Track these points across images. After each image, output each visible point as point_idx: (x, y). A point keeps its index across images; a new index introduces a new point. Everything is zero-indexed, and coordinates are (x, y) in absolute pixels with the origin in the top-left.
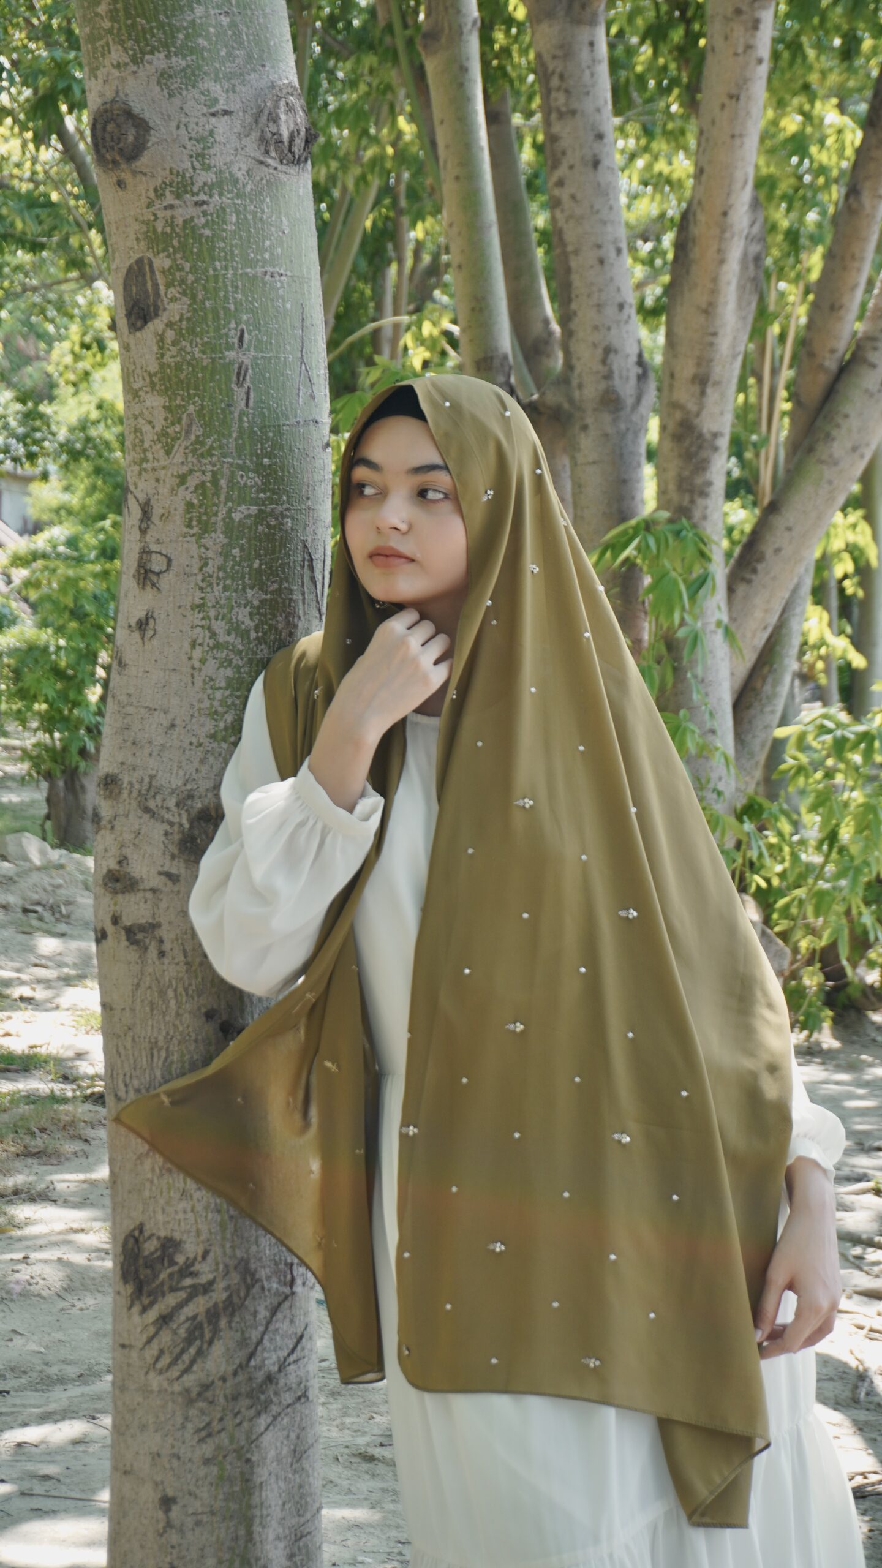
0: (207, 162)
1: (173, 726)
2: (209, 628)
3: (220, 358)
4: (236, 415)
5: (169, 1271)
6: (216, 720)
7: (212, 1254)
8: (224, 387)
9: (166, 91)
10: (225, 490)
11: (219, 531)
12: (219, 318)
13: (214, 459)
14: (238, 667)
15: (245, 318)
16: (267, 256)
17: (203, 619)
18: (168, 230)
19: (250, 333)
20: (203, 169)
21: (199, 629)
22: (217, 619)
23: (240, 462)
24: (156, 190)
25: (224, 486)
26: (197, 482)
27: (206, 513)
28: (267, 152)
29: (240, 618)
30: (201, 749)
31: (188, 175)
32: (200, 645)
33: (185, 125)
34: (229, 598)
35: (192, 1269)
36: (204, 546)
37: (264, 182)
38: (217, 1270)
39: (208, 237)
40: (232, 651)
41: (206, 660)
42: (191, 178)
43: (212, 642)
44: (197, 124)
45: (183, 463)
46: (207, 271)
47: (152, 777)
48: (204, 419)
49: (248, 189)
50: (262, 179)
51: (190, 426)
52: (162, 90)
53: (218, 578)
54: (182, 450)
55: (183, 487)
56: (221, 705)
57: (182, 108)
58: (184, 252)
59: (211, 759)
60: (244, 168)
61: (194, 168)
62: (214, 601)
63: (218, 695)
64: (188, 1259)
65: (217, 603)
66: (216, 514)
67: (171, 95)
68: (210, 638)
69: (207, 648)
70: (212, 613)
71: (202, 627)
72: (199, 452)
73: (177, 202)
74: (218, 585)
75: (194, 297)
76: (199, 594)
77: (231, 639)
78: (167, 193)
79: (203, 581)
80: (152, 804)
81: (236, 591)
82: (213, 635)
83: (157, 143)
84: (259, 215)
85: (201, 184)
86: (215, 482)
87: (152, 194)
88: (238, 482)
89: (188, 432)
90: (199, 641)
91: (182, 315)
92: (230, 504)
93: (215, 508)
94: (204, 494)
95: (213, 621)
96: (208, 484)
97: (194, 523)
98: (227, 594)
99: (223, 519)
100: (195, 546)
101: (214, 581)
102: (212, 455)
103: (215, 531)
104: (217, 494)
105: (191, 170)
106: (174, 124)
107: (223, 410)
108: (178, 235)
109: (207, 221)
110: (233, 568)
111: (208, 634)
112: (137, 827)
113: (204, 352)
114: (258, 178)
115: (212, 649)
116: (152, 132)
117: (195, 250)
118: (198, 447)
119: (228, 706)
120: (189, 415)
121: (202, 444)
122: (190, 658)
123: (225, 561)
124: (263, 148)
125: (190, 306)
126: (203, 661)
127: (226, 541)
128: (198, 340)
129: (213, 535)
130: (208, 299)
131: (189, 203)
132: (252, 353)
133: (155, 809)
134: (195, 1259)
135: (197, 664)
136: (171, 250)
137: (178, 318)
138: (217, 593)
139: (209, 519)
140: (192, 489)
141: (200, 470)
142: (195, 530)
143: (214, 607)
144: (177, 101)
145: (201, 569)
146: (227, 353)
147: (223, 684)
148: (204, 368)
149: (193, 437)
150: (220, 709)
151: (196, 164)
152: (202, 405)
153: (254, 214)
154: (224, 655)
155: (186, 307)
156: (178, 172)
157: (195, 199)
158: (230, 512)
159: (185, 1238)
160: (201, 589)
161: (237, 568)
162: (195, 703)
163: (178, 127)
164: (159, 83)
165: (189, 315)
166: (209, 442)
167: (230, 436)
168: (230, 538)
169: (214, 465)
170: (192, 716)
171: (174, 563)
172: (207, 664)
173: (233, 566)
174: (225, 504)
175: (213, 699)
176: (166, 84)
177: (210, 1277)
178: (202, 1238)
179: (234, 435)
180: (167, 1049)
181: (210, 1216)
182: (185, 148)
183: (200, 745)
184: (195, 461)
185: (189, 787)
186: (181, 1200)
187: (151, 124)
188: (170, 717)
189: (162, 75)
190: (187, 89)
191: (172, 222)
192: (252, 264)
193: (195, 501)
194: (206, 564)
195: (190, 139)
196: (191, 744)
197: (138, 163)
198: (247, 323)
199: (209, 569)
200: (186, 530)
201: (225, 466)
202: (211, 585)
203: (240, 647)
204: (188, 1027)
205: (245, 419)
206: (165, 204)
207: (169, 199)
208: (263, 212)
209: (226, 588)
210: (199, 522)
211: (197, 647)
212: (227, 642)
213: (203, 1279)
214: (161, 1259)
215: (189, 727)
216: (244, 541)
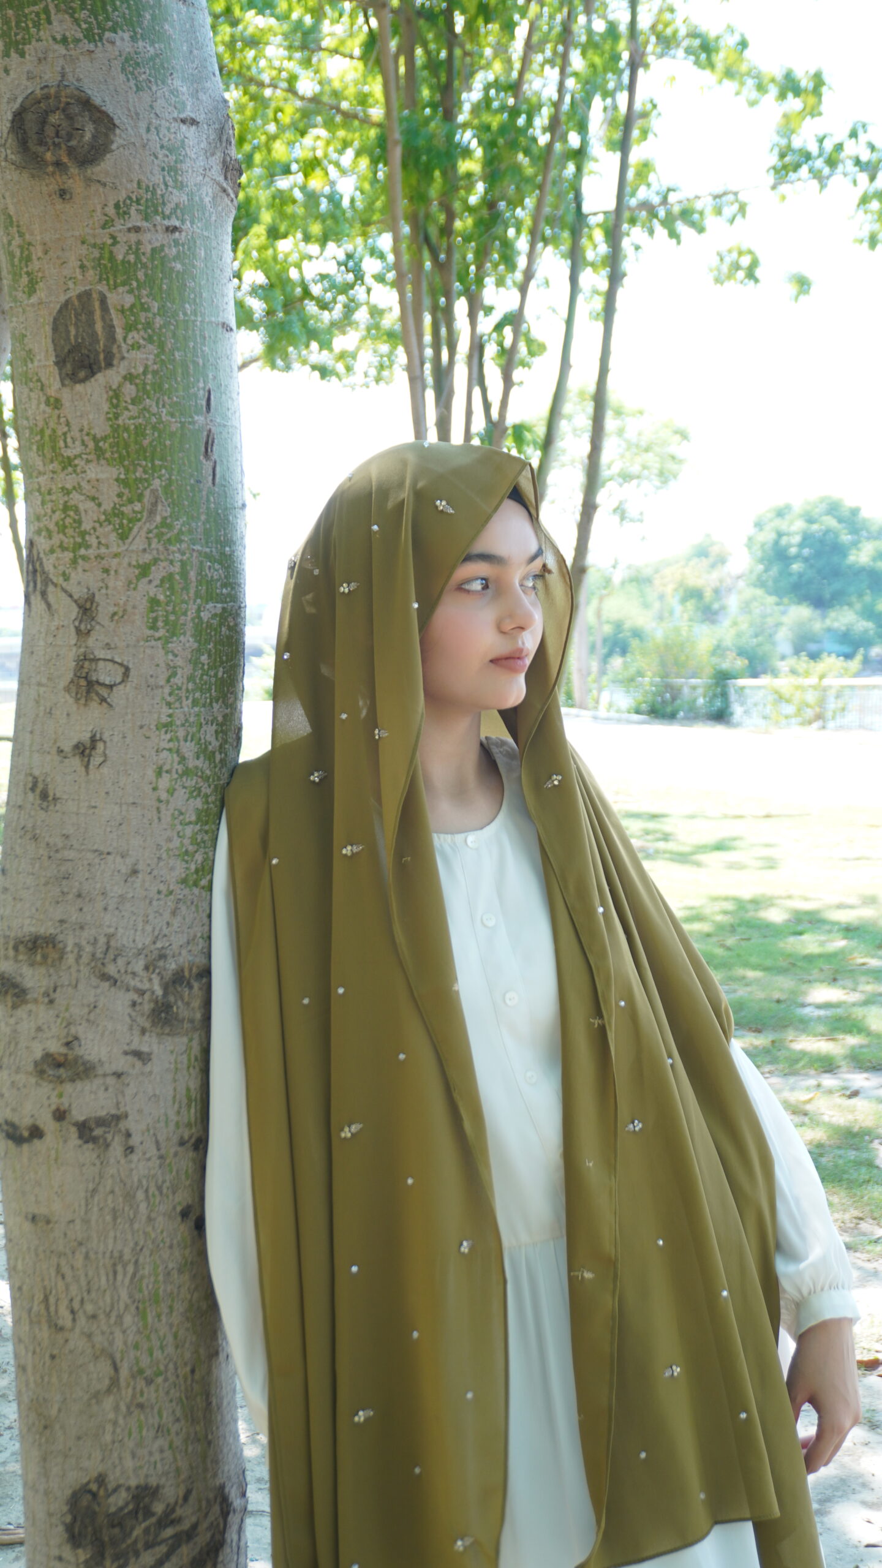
0: (180, 179)
1: (135, 872)
2: (178, 752)
3: (190, 423)
4: (204, 493)
5: (143, 1525)
6: (187, 862)
7: (194, 1493)
8: (193, 459)
9: (132, 83)
10: (194, 585)
11: (188, 633)
12: (188, 374)
13: (184, 546)
14: (207, 796)
15: (211, 376)
17: (170, 740)
18: (132, 258)
20: (175, 187)
21: (165, 754)
22: (186, 741)
23: (208, 550)
24: (117, 206)
25: (194, 579)
26: (164, 574)
27: (174, 612)
28: (226, 179)
29: (208, 738)
30: (172, 897)
31: (159, 192)
32: (167, 772)
33: (156, 128)
34: (198, 715)
35: (173, 1516)
36: (172, 652)
37: (224, 214)
38: (200, 1509)
39: (178, 272)
40: (201, 777)
41: (175, 790)
42: (162, 196)
43: (180, 768)
44: (169, 129)
45: (144, 550)
46: (178, 315)
47: (110, 937)
48: (172, 496)
49: (213, 219)
51: (155, 504)
52: (128, 80)
53: (187, 691)
54: (143, 533)
55: (145, 580)
56: (192, 844)
57: (151, 107)
58: (151, 288)
59: (183, 909)
60: (211, 193)
61: (166, 186)
62: (182, 717)
63: (189, 831)
64: (168, 1505)
65: (186, 720)
66: (185, 614)
67: (139, 89)
68: (179, 763)
69: (176, 776)
70: (181, 733)
71: (170, 750)
72: (165, 538)
73: (145, 224)
74: (187, 698)
75: (161, 346)
76: (166, 711)
77: (199, 763)
78: (133, 211)
79: (170, 694)
80: (111, 969)
81: (204, 706)
82: (183, 759)
83: (123, 146)
85: (173, 205)
86: (184, 574)
87: (111, 211)
88: (206, 575)
89: (152, 512)
90: (165, 768)
91: (146, 367)
92: (199, 601)
93: (184, 606)
94: (171, 588)
95: (182, 743)
96: (177, 577)
97: (160, 624)
98: (196, 709)
99: (193, 619)
100: (161, 652)
101: (183, 694)
102: (181, 541)
103: (184, 634)
104: (186, 588)
105: (163, 187)
106: (143, 125)
107: (192, 486)
108: (144, 266)
109: (179, 252)
110: (201, 679)
111: (176, 758)
112: (92, 999)
113: (172, 415)
114: (220, 209)
115: (181, 776)
116: (118, 131)
117: (165, 287)
118: (164, 530)
119: (198, 844)
120: (153, 492)
121: (170, 527)
122: (154, 789)
123: (194, 670)
124: (224, 173)
125: (157, 356)
126: (171, 792)
127: (196, 645)
128: (166, 398)
129: (182, 638)
130: (178, 350)
131: (159, 228)
132: (217, 419)
133: (117, 976)
134: (176, 1503)
135: (164, 796)
136: (135, 284)
137: (141, 370)
138: (186, 709)
139: (178, 619)
140: (157, 582)
141: (166, 560)
142: (161, 633)
143: (183, 725)
144: (146, 96)
145: (168, 681)
146: (196, 418)
147: (194, 818)
148: (172, 435)
149: (158, 519)
150: (191, 848)
151: (167, 178)
152: (170, 479)
154: (194, 782)
155: (152, 357)
156: (148, 187)
157: (166, 223)
158: (199, 610)
159: (163, 1481)
160: (169, 704)
161: (205, 677)
162: (163, 843)
163: (148, 130)
164: (123, 69)
165: (155, 367)
166: (177, 525)
167: (199, 518)
168: (199, 642)
169: (183, 554)
170: (159, 859)
171: (132, 673)
172: (176, 794)
173: (202, 675)
174: (195, 601)
175: (183, 837)
176: (132, 74)
177: (194, 1519)
178: (183, 1477)
179: (203, 517)
180: (136, 1262)
181: (190, 1449)
182: (157, 158)
183: (171, 893)
184: (161, 548)
185: (159, 945)
186: (156, 1437)
187: (117, 122)
188: (129, 861)
189: (127, 60)
190: (157, 85)
191: (138, 249)
192: (216, 312)
193: (162, 597)
194: (174, 674)
195: (162, 147)
196: (159, 892)
197: (97, 169)
198: (212, 383)
199: (178, 680)
200: (150, 632)
201: (195, 554)
202: (179, 699)
203: (208, 772)
204: (162, 1232)
205: (212, 499)
206: (130, 225)
207: (135, 220)
209: (195, 703)
210: (166, 622)
211: (164, 775)
212: (196, 767)
213: (186, 1525)
214: (135, 1513)
215: (155, 873)
216: (211, 646)
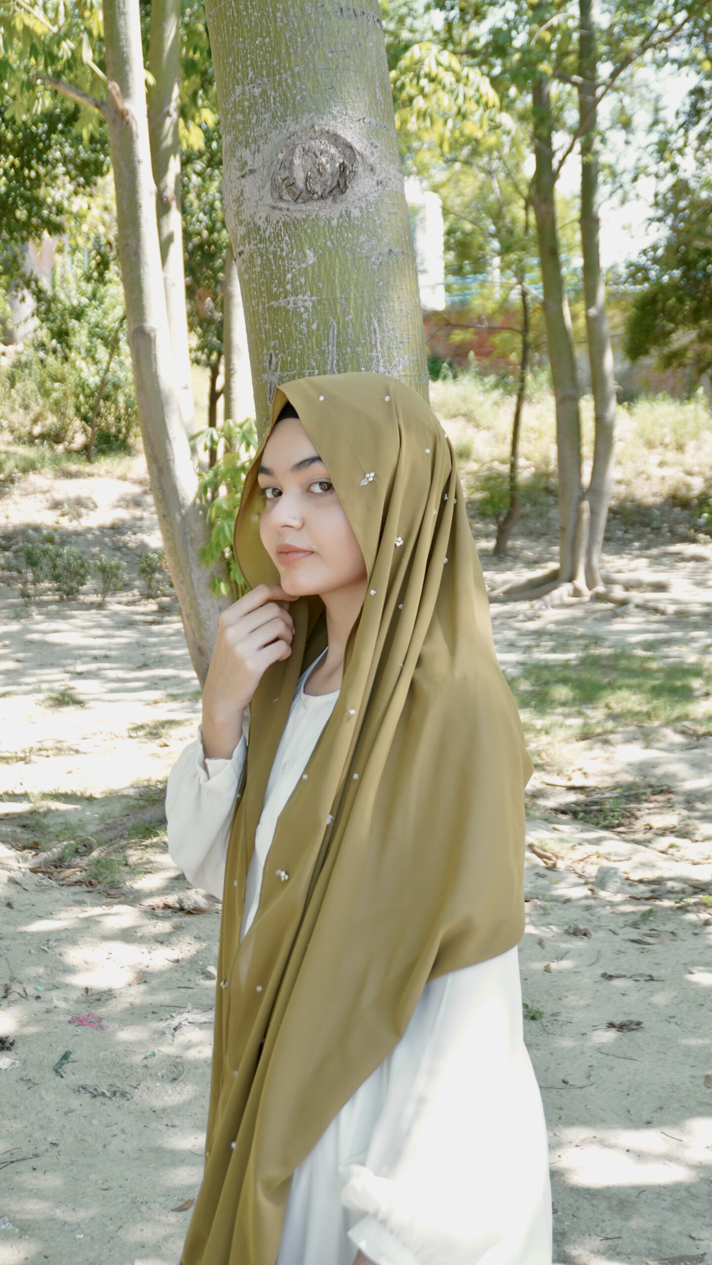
0: (240, 218)
3: (261, 380)
12: (258, 347)
15: (272, 344)
16: (289, 287)
19: (276, 356)
20: (239, 225)
28: (281, 198)
31: (234, 232)
37: (281, 223)
39: (247, 280)
42: (236, 233)
49: (267, 234)
50: (278, 222)
60: (264, 216)
61: (236, 225)
84: (279, 253)
85: (239, 237)
105: (235, 227)
109: (245, 267)
114: (275, 222)
124: (276, 196)
130: (252, 332)
132: (279, 373)
151: (236, 221)
153: (275, 253)
157: (239, 250)
192: (276, 297)
198: (274, 348)
208: (282, 250)
